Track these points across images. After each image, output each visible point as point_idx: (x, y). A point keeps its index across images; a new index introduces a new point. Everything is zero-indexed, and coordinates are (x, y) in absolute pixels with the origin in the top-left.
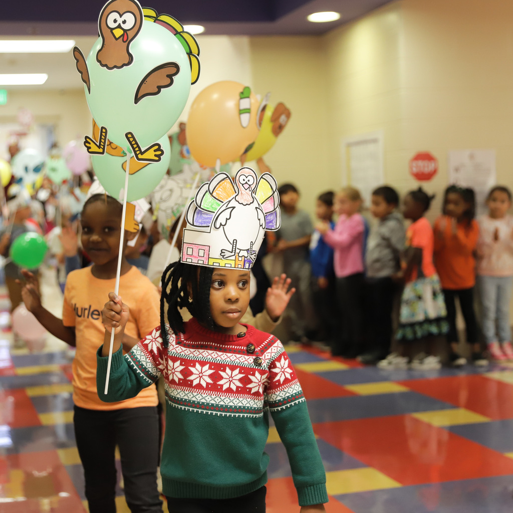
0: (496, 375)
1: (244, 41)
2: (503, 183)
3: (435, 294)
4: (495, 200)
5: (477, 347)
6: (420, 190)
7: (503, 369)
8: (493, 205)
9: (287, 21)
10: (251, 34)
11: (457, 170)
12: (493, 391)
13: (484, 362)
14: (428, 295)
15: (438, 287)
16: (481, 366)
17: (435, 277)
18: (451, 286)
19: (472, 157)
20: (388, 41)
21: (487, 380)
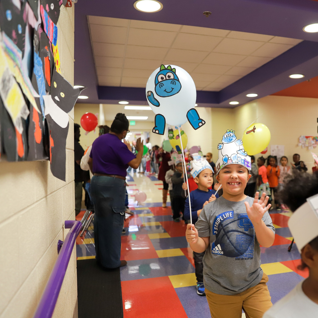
0: (283, 214)
1: (210, 109)
2: (286, 155)
3: (267, 188)
4: (283, 160)
5: (278, 205)
6: (262, 157)
7: (285, 212)
8: (282, 162)
9: (223, 104)
10: (212, 107)
11: (273, 151)
12: (282, 218)
13: (279, 210)
14: (265, 189)
15: (268, 186)
16: (279, 211)
17: (267, 183)
18: (271, 187)
19: (277, 147)
20: (253, 112)
21: (281, 215)
